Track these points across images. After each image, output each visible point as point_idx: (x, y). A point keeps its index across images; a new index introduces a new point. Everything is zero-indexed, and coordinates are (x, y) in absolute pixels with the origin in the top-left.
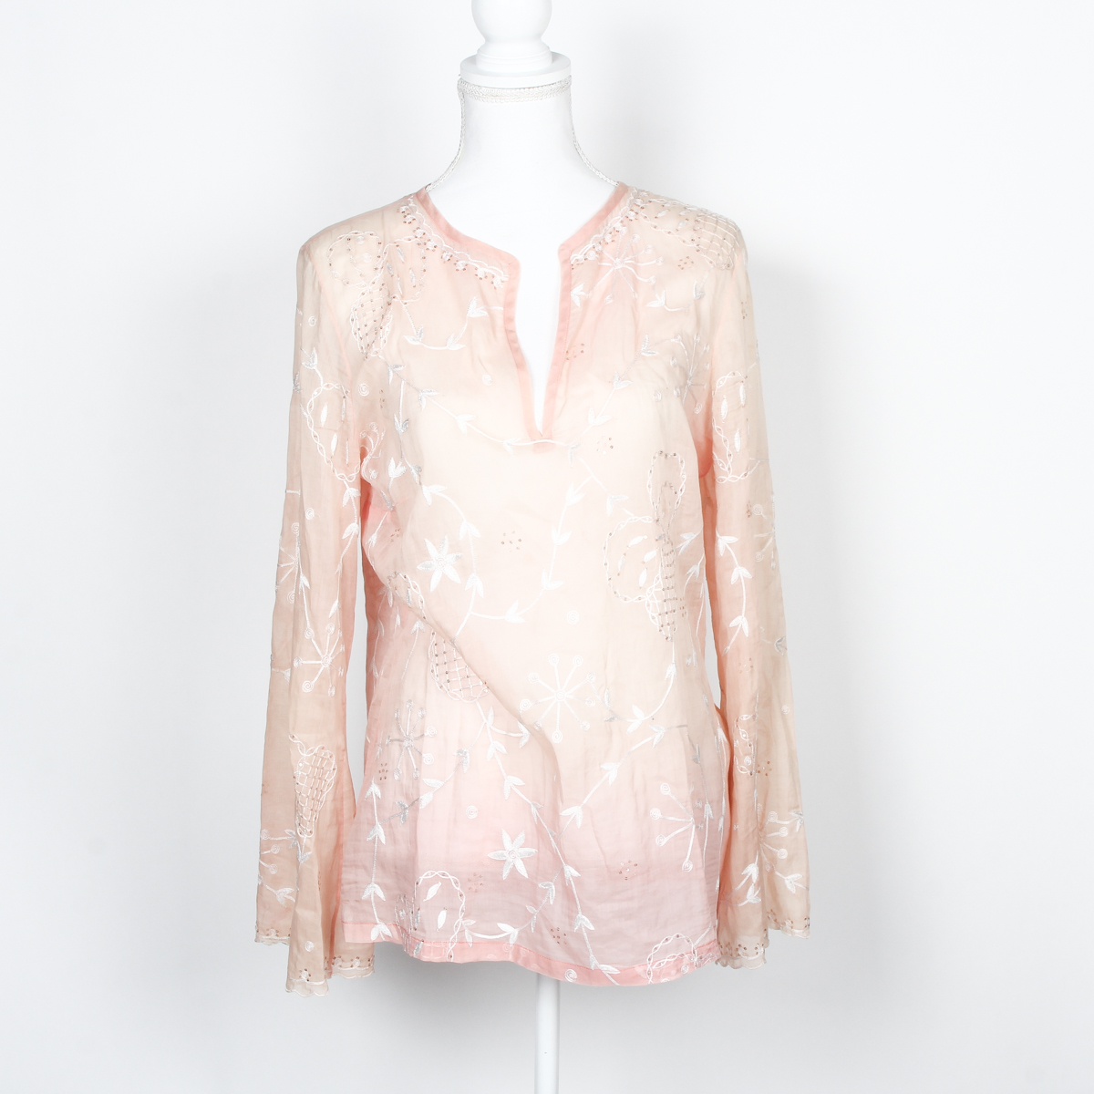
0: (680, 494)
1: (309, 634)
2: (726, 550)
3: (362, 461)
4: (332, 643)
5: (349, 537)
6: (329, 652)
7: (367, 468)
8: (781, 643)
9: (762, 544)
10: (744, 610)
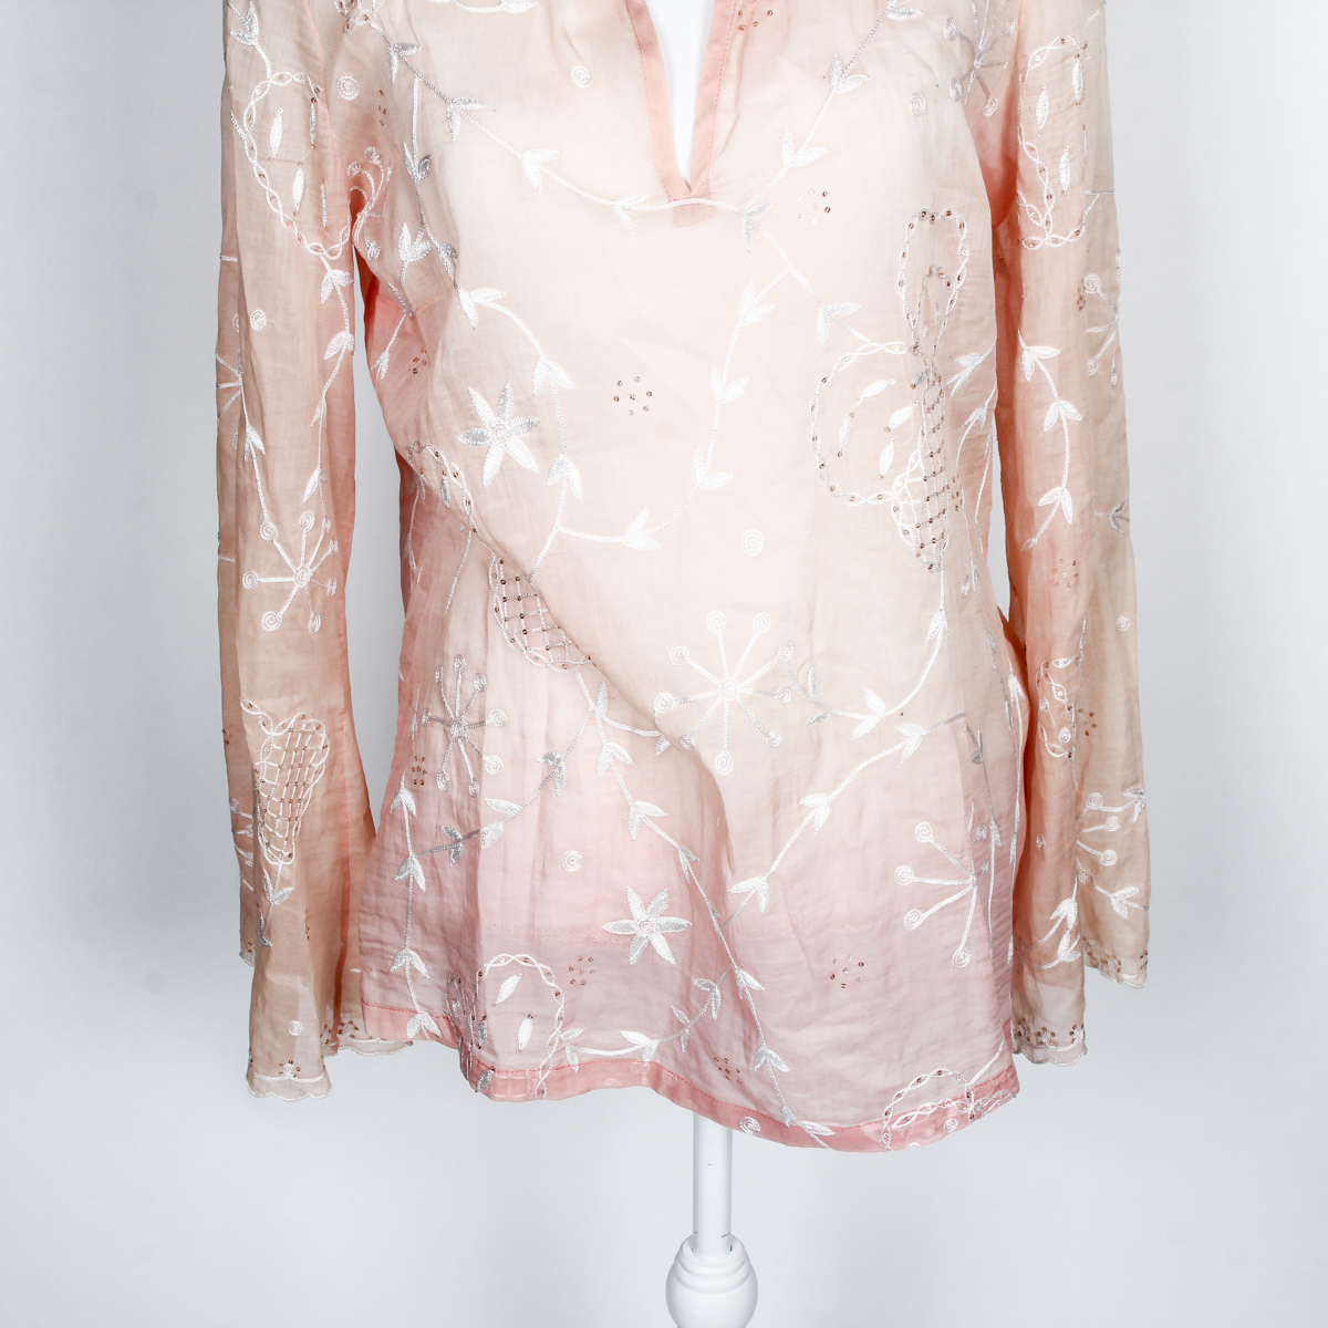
0: (956, 285)
1: (268, 531)
2: (1037, 370)
3: (354, 219)
4: (310, 545)
5: (337, 356)
6: (306, 562)
7: (362, 235)
8: (1121, 515)
9: (1095, 345)
10: (1065, 477)
